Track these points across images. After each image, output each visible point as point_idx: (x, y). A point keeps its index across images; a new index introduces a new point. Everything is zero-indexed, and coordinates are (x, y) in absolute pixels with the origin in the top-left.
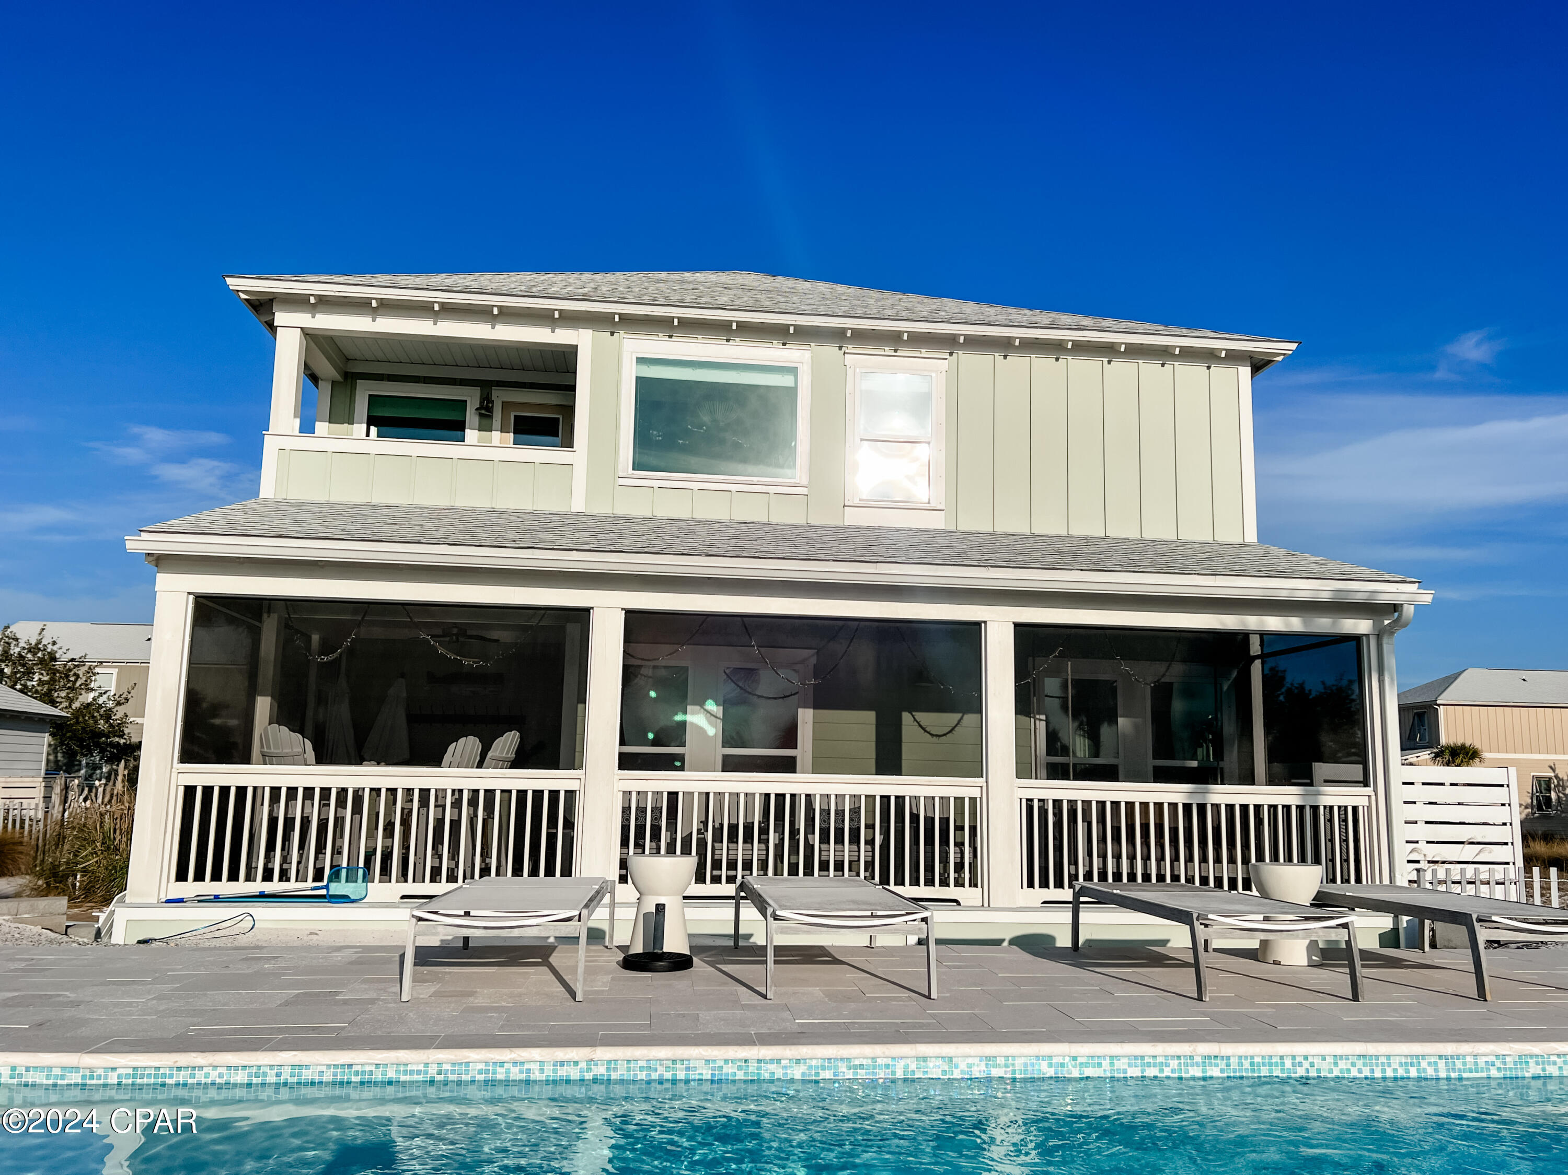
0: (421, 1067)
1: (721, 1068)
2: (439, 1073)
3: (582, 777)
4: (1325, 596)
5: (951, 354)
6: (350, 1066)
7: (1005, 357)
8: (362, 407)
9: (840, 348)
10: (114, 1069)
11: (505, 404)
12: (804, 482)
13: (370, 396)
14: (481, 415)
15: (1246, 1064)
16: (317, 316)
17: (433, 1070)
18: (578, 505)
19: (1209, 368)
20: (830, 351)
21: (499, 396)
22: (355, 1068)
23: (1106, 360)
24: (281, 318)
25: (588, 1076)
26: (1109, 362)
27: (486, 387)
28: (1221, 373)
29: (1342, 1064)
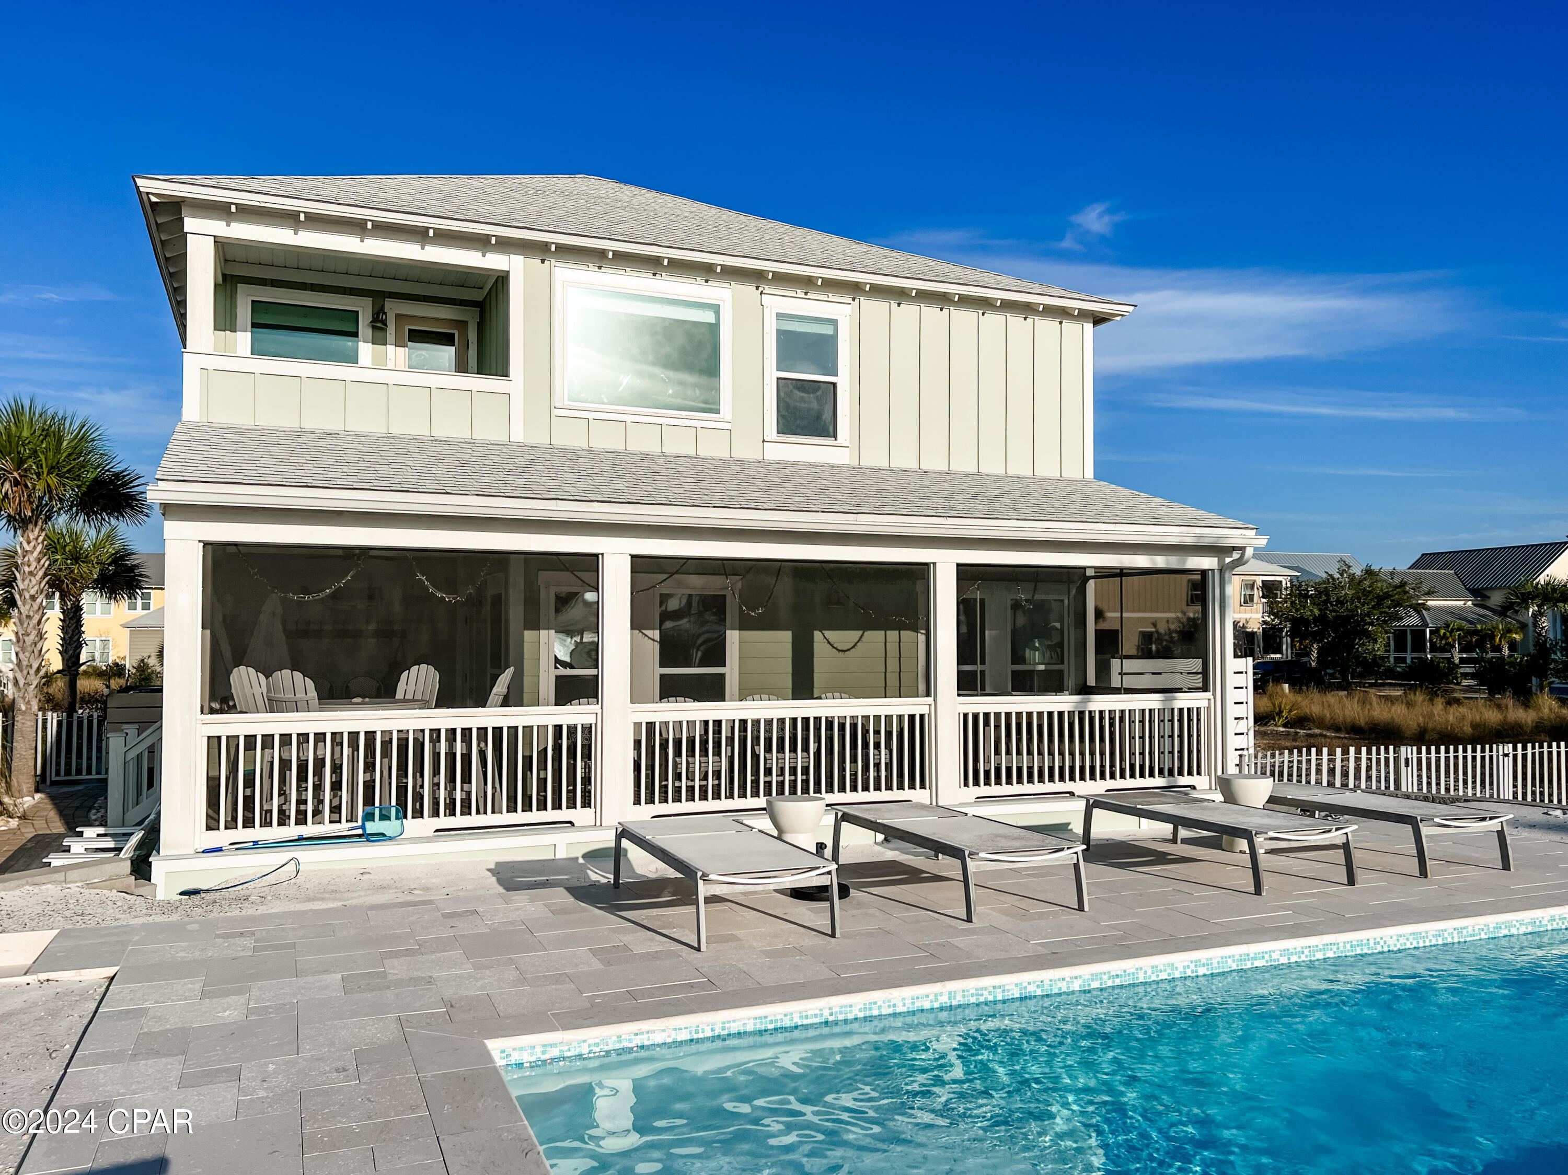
0: (817, 1012)
1: (1026, 988)
2: (831, 1014)
3: (599, 712)
4: (1189, 541)
5: (854, 299)
6: (766, 1017)
7: (899, 305)
8: (244, 313)
9: (757, 288)
10: (584, 1041)
11: (398, 316)
12: (728, 418)
13: (253, 301)
14: (374, 328)
15: (1348, 946)
16: (232, 224)
17: (826, 1013)
18: (518, 435)
19: (1061, 323)
20: (748, 290)
21: (393, 308)
22: (769, 1018)
23: (980, 312)
24: (191, 224)
25: (936, 1005)
26: (983, 314)
27: (379, 297)
28: (1070, 327)
29: (1402, 940)
